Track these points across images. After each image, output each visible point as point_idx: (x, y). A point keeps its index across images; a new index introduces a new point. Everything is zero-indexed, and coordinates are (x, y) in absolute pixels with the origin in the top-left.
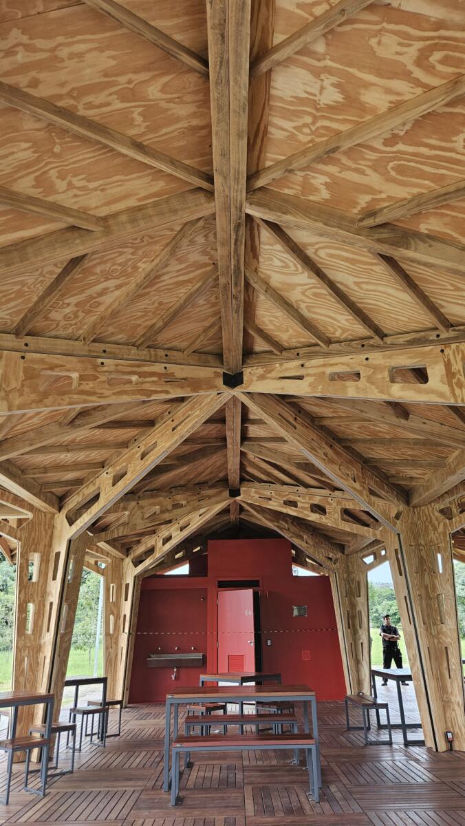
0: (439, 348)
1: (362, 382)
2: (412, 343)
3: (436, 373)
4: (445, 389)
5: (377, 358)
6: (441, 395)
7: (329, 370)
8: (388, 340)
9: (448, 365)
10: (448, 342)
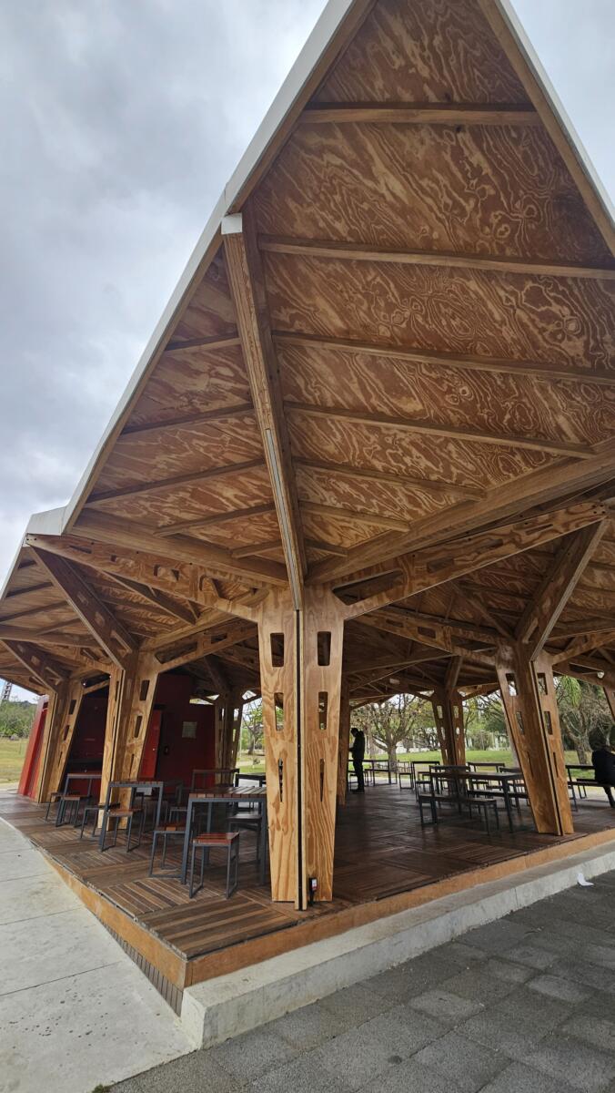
0: (441, 625)
1: (405, 629)
2: (431, 620)
3: (439, 636)
4: (443, 644)
5: (412, 620)
6: (441, 645)
7: (386, 618)
8: (421, 615)
9: (444, 633)
10: (446, 624)
